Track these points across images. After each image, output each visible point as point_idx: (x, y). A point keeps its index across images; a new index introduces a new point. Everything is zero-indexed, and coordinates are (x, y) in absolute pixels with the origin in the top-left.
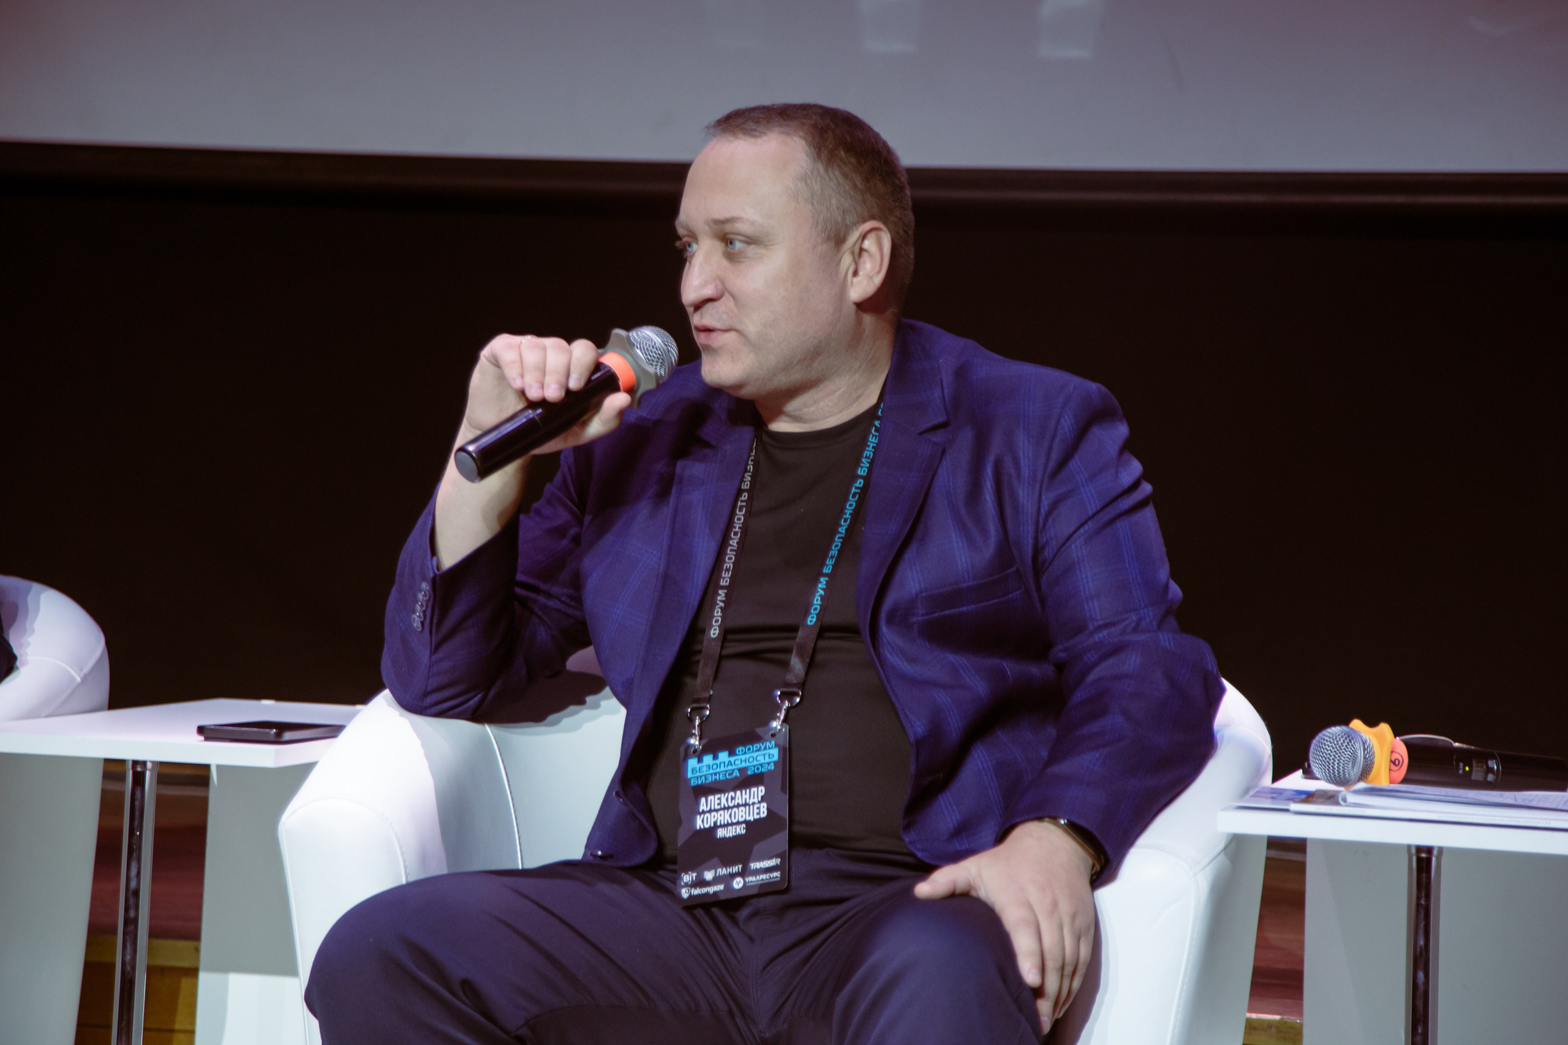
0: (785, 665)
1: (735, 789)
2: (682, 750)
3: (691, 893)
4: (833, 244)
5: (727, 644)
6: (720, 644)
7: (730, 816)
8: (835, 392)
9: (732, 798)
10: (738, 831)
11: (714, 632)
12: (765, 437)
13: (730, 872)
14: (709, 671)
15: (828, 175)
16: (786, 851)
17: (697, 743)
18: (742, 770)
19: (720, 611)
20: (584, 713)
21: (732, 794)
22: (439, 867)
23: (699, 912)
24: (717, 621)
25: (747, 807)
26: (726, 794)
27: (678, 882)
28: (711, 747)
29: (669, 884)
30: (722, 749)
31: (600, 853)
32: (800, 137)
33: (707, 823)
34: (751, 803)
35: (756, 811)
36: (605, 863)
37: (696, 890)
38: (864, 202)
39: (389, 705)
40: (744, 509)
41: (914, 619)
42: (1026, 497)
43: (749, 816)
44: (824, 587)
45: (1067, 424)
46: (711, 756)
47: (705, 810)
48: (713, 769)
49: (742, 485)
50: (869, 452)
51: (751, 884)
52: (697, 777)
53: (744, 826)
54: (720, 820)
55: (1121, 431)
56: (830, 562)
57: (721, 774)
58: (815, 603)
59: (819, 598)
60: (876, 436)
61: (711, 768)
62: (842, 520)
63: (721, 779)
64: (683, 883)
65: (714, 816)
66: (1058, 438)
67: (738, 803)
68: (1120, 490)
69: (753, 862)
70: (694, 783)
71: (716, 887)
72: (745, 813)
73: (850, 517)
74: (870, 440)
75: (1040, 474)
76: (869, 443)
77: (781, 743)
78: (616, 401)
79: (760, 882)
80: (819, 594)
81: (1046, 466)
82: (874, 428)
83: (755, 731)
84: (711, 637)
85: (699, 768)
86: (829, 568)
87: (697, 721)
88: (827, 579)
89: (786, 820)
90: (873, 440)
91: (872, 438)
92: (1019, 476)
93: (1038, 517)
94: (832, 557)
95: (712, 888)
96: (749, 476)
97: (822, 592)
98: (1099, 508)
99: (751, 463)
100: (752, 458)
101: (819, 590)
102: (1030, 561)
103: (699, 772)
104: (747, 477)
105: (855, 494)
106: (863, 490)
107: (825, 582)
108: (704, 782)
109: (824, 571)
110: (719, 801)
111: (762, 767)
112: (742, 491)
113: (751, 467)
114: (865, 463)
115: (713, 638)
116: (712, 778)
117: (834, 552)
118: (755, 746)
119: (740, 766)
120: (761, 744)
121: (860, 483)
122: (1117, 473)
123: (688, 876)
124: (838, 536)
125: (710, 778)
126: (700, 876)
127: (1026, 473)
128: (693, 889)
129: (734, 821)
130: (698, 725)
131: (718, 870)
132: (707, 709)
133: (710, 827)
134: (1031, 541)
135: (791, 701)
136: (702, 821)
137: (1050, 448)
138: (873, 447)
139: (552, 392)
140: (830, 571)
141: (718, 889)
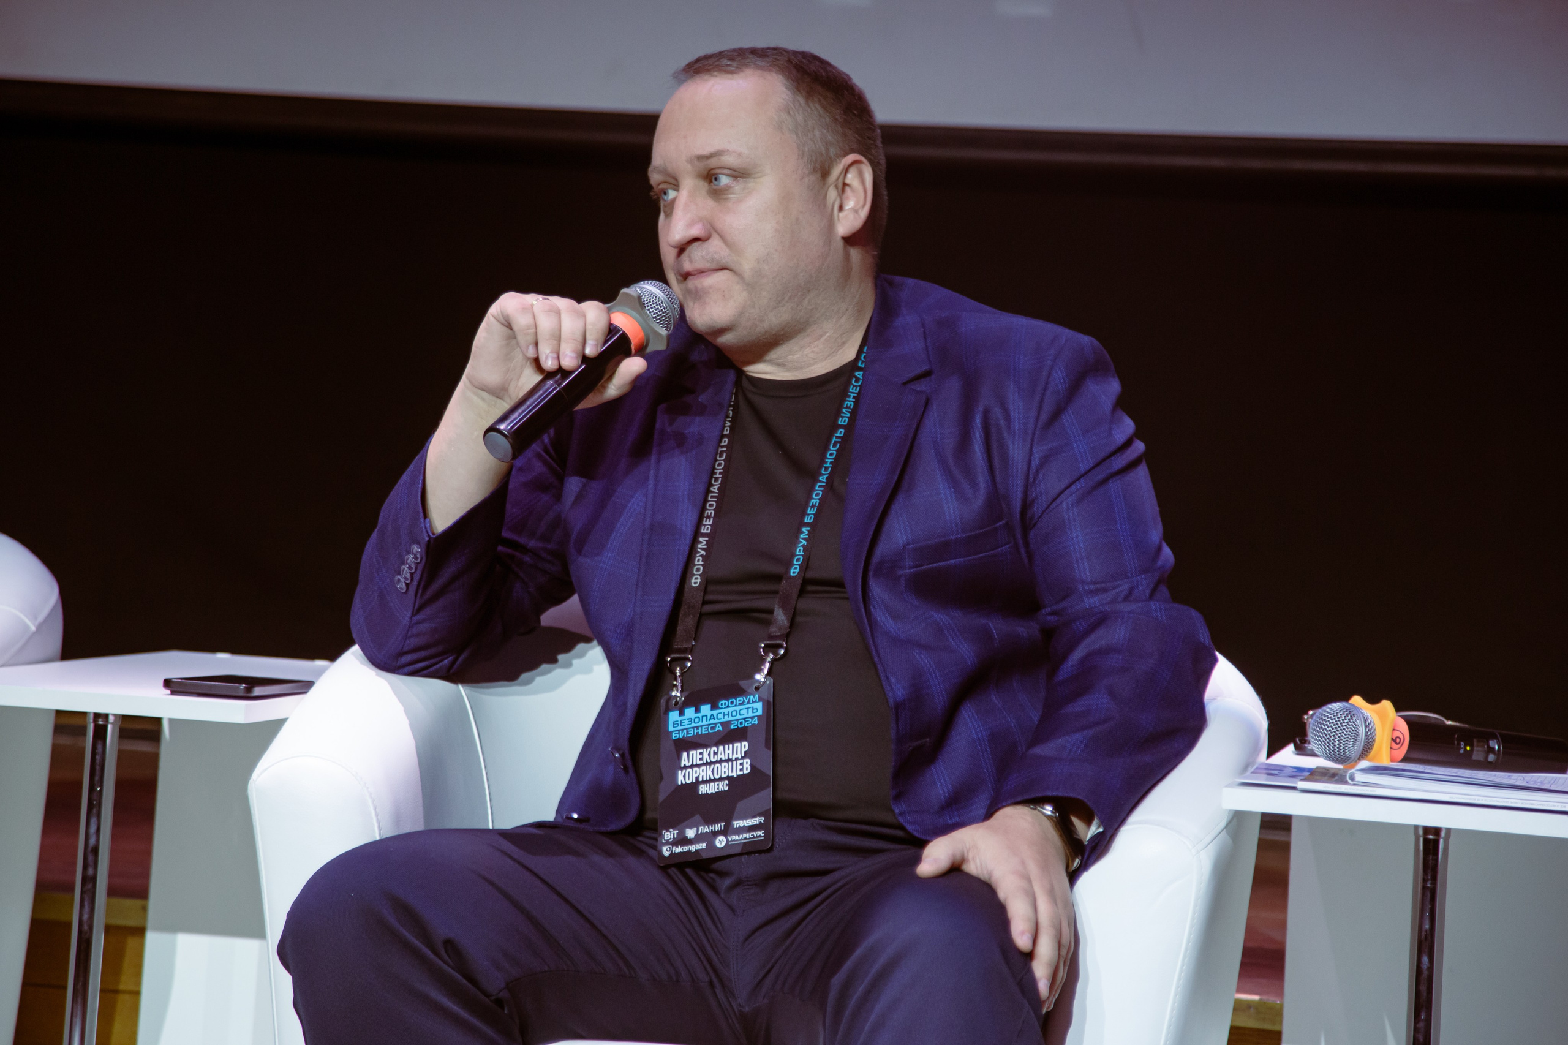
0: (769, 620)
4: (818, 176)
5: (708, 597)
6: (702, 593)
9: (715, 753)
10: (721, 787)
14: (691, 621)
15: (809, 107)
18: (725, 725)
21: (715, 748)
24: (698, 570)
27: (658, 839)
31: (575, 816)
36: (583, 827)
38: (845, 135)
41: (901, 572)
42: (1017, 450)
43: (732, 771)
44: (807, 537)
45: (1059, 378)
46: (693, 709)
47: (687, 765)
48: (694, 722)
49: (723, 431)
50: (850, 402)
51: (734, 843)
52: (679, 731)
53: (727, 782)
54: (703, 776)
55: (1114, 387)
56: (811, 511)
57: (703, 728)
58: (798, 553)
59: (802, 548)
60: (856, 386)
61: (693, 721)
62: (823, 469)
63: (703, 732)
64: (665, 840)
65: (696, 771)
66: (1049, 392)
67: (721, 759)
68: (1113, 447)
69: (736, 820)
70: (675, 736)
71: (697, 845)
72: (728, 769)
73: (831, 466)
74: (851, 390)
75: (1031, 426)
76: (849, 394)
77: (765, 697)
78: (632, 366)
79: (743, 841)
80: (801, 544)
81: (1037, 419)
82: (854, 379)
83: (738, 684)
84: (692, 586)
85: (681, 721)
86: (811, 518)
87: (678, 672)
88: (809, 529)
89: (770, 776)
90: (854, 391)
91: (852, 389)
92: (1009, 427)
93: (1029, 471)
94: (813, 506)
95: (694, 846)
96: (729, 421)
97: (804, 542)
98: (1091, 465)
99: (731, 408)
100: (732, 403)
101: (801, 540)
102: (1018, 516)
103: (681, 726)
104: (727, 422)
105: (836, 443)
106: (844, 439)
107: (807, 532)
108: (685, 736)
109: (806, 521)
110: (701, 756)
111: (745, 721)
112: (723, 436)
113: (731, 412)
114: (846, 413)
115: (694, 587)
116: (694, 732)
117: (815, 501)
118: (738, 699)
119: (723, 720)
120: (744, 698)
121: (841, 432)
122: (1110, 429)
123: (669, 833)
124: (819, 484)
125: (692, 732)
126: (682, 833)
127: (1016, 426)
128: (674, 847)
129: (717, 777)
130: (679, 676)
131: (700, 828)
132: (688, 659)
133: (692, 782)
134: (1019, 495)
135: (775, 654)
136: (684, 776)
137: (1041, 401)
138: (854, 397)
139: (569, 361)
140: (812, 521)
141: (700, 848)
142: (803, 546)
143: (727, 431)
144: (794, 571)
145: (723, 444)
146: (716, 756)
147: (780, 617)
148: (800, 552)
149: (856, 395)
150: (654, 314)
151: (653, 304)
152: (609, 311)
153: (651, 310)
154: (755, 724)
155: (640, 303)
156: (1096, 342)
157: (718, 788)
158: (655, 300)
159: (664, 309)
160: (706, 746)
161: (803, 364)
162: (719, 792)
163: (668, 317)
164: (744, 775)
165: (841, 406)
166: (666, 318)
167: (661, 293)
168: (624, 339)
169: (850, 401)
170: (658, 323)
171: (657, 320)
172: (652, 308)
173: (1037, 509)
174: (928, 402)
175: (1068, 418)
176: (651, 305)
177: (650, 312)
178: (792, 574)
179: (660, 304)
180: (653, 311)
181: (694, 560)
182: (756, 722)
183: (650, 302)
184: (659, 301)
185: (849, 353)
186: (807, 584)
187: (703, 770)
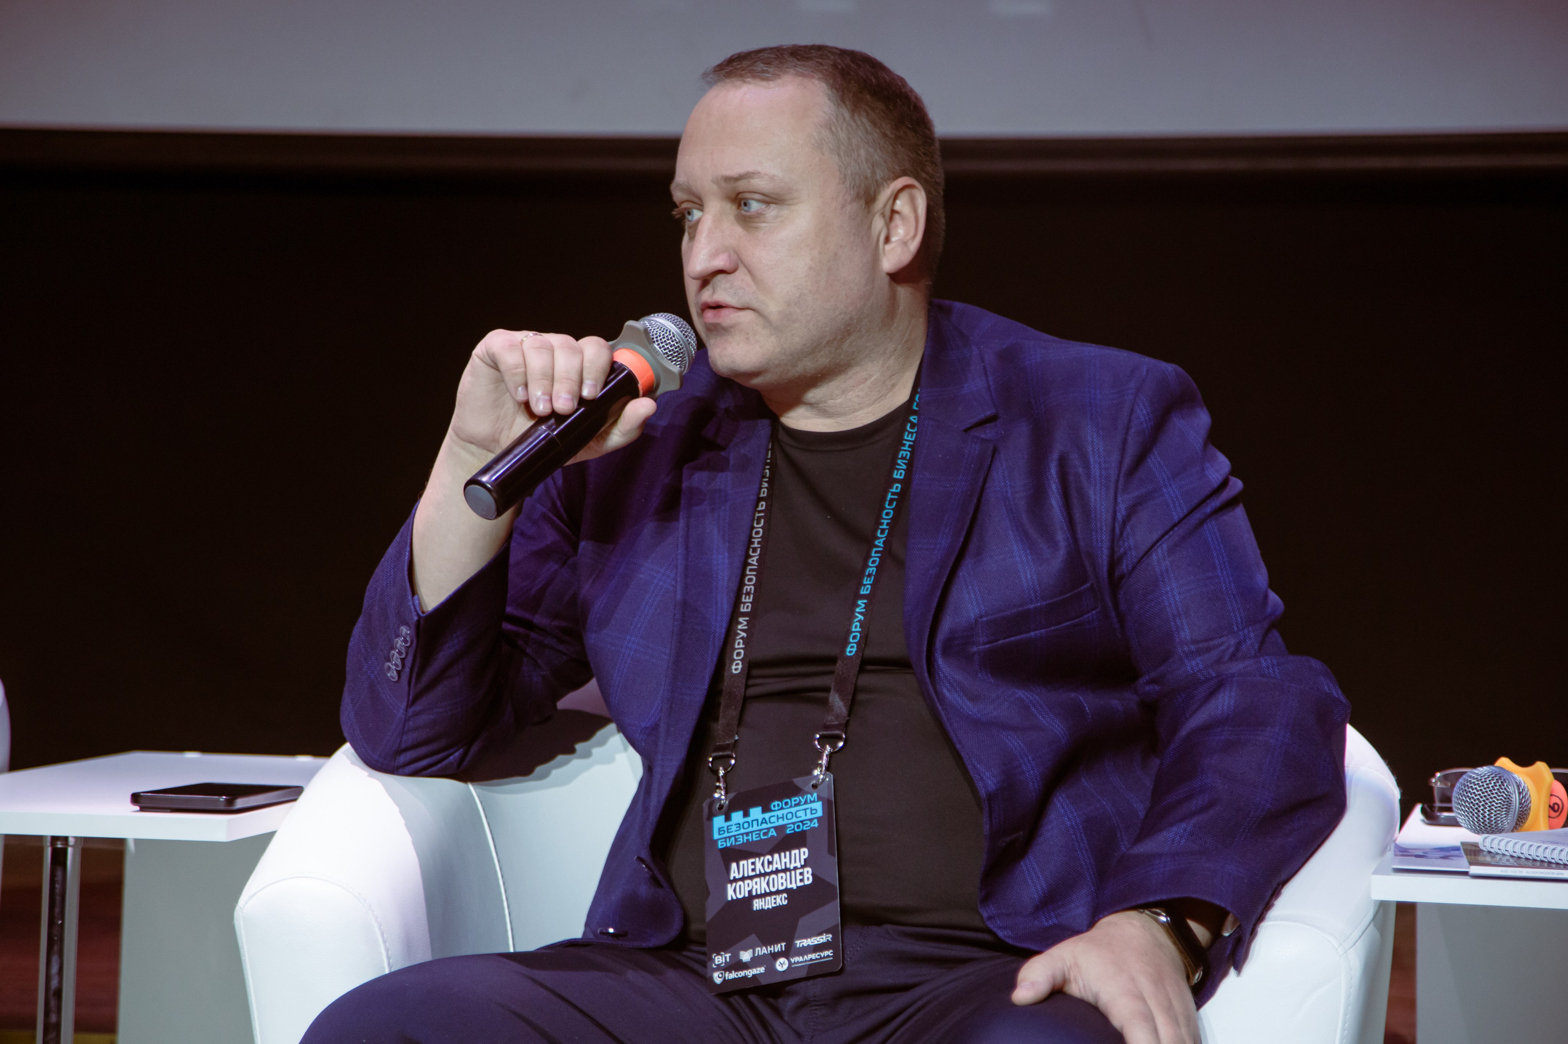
0: (824, 703)
1: (771, 853)
2: (705, 805)
3: (725, 977)
4: (862, 202)
5: (751, 682)
6: (744, 681)
7: (768, 884)
8: (867, 379)
9: (770, 863)
10: (779, 902)
11: (736, 667)
12: (782, 435)
13: (771, 951)
14: (734, 713)
15: (855, 122)
16: (838, 925)
17: (723, 797)
18: (780, 829)
19: (741, 641)
20: (576, 762)
21: (769, 857)
22: (423, 955)
23: (736, 1000)
24: (738, 654)
25: (788, 873)
26: (762, 858)
27: (708, 964)
28: (742, 803)
29: (697, 967)
30: (755, 805)
31: (611, 930)
32: (819, 79)
33: (740, 893)
34: (792, 868)
35: (799, 877)
36: (620, 942)
37: (731, 974)
38: (895, 154)
39: (353, 763)
40: (762, 521)
41: (975, 649)
42: (1098, 499)
43: (791, 883)
44: (864, 610)
45: (1143, 413)
46: (741, 813)
47: (737, 877)
48: (743, 828)
49: (759, 493)
50: (905, 452)
51: (798, 965)
52: (725, 838)
53: (785, 895)
54: (756, 890)
55: (1203, 419)
56: (867, 582)
57: (754, 834)
58: (854, 630)
59: (858, 624)
60: (912, 433)
61: (741, 826)
62: (879, 531)
63: (754, 839)
64: (715, 965)
65: (748, 884)
66: (1133, 430)
67: (777, 868)
68: (1207, 491)
69: (799, 938)
70: (721, 845)
71: (754, 970)
72: (786, 880)
73: (888, 527)
74: (906, 438)
75: (1113, 473)
76: (904, 442)
77: (825, 795)
78: (639, 409)
79: (808, 963)
80: (857, 619)
81: (1121, 463)
82: (909, 425)
83: (792, 781)
84: (732, 673)
85: (728, 827)
86: (867, 589)
87: (721, 773)
88: (865, 601)
89: (836, 887)
90: (909, 438)
91: (908, 436)
92: (1089, 476)
93: (1114, 524)
94: (870, 575)
95: (751, 971)
96: (765, 482)
97: (861, 617)
98: (1185, 511)
99: (768, 467)
100: (769, 461)
101: (857, 614)
102: (1105, 576)
103: (728, 832)
104: (764, 483)
105: (891, 501)
106: (902, 496)
107: (863, 606)
108: (734, 844)
109: (862, 593)
110: (753, 867)
111: (803, 824)
112: (760, 499)
113: (767, 471)
114: (902, 465)
115: (735, 674)
116: (743, 839)
117: (872, 569)
118: (793, 799)
119: (776, 824)
120: (800, 798)
121: (897, 488)
122: (1203, 470)
123: (720, 957)
124: (874, 549)
125: (741, 839)
126: (735, 955)
127: (1096, 471)
128: (727, 973)
129: (773, 890)
130: (722, 776)
131: (757, 949)
132: (732, 757)
133: (744, 897)
134: (1106, 552)
135: (833, 746)
136: (735, 891)
137: (1125, 442)
138: (910, 446)
139: (564, 403)
140: (868, 592)
141: (758, 972)
142: (859, 621)
143: (764, 493)
144: (851, 650)
145: (760, 508)
146: (771, 866)
147: (838, 703)
148: (856, 628)
149: (912, 443)
150: (665, 350)
151: (664, 338)
152: (612, 349)
153: (661, 345)
154: (814, 827)
155: (647, 338)
156: (1180, 369)
157: (775, 903)
158: (666, 333)
159: (677, 343)
160: (758, 855)
161: (847, 409)
162: (777, 907)
163: (682, 353)
164: (805, 886)
165: (895, 458)
166: (679, 354)
167: (673, 326)
168: (631, 378)
169: (905, 450)
170: (670, 359)
171: (668, 356)
172: (662, 343)
173: (1125, 566)
174: (995, 451)
175: (1154, 461)
176: (661, 339)
177: (660, 348)
178: (848, 654)
179: (671, 338)
180: (663, 346)
181: (734, 643)
182: (816, 825)
183: (660, 336)
184: (670, 335)
185: (901, 395)
186: (866, 663)
187: (756, 883)
